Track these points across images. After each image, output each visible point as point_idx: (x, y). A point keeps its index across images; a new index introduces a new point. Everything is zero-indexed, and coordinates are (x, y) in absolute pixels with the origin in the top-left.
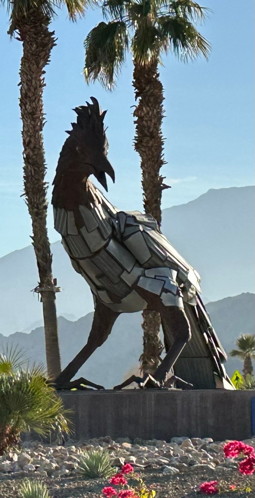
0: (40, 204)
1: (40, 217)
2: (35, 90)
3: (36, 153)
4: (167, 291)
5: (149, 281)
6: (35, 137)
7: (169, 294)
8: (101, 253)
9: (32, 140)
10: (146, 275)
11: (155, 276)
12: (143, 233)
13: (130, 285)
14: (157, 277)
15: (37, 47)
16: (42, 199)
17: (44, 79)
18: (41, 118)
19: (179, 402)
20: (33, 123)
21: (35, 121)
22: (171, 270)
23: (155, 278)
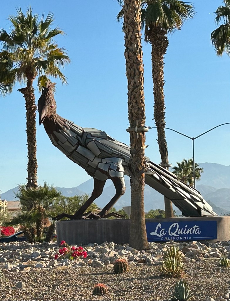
0: (160, 123)
1: (160, 129)
2: (157, 67)
3: (158, 98)
4: (111, 169)
5: (103, 165)
6: (158, 90)
7: (112, 171)
8: (74, 153)
9: (156, 92)
10: (102, 162)
11: (107, 162)
12: (96, 142)
13: (95, 168)
14: (107, 163)
15: (156, 46)
16: (161, 120)
17: (163, 61)
18: (161, 80)
19: (97, 226)
20: (156, 83)
21: (157, 83)
22: (118, 158)
23: (106, 163)
